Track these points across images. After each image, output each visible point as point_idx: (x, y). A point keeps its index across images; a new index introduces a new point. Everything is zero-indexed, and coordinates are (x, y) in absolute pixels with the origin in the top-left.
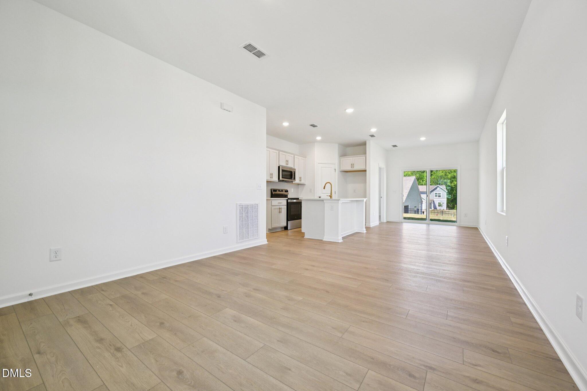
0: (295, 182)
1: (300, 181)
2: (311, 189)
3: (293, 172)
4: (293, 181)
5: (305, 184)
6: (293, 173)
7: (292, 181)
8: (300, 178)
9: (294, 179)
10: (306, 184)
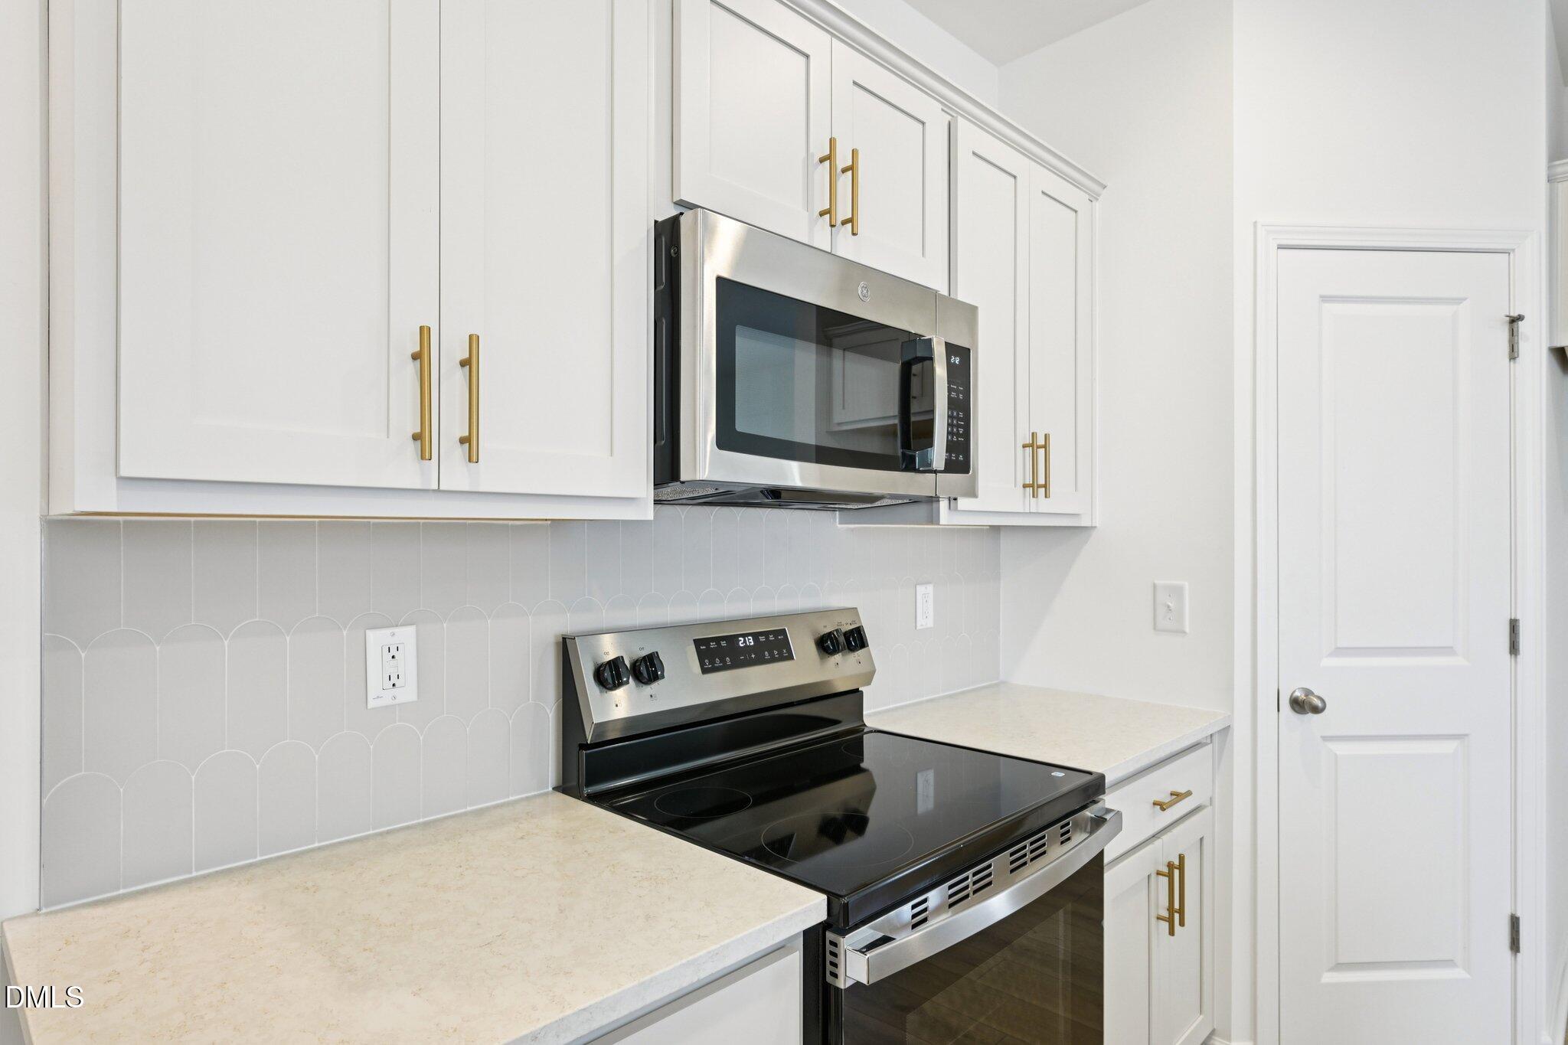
0: (964, 503)
1: (1037, 486)
2: (1177, 592)
3: (939, 352)
4: (933, 500)
5: (1085, 522)
6: (941, 371)
7: (915, 501)
8: (1037, 446)
9: (960, 460)
10: (1097, 525)
